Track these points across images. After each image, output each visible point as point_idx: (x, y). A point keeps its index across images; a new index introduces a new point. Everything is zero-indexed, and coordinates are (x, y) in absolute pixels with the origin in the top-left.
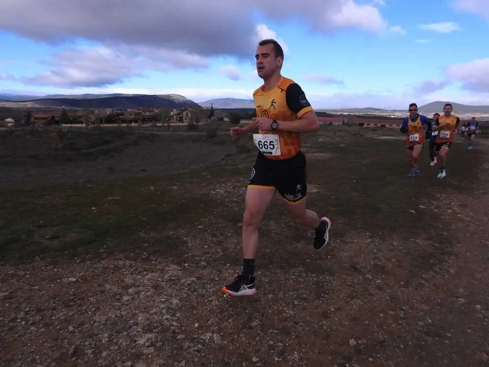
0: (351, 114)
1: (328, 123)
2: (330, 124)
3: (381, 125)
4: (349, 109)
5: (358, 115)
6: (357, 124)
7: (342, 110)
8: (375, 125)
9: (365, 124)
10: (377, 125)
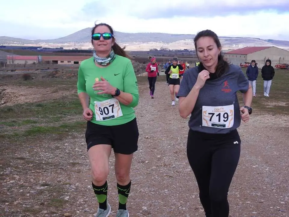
6: (51, 61)
8: (69, 62)
9: (58, 61)
10: (70, 62)
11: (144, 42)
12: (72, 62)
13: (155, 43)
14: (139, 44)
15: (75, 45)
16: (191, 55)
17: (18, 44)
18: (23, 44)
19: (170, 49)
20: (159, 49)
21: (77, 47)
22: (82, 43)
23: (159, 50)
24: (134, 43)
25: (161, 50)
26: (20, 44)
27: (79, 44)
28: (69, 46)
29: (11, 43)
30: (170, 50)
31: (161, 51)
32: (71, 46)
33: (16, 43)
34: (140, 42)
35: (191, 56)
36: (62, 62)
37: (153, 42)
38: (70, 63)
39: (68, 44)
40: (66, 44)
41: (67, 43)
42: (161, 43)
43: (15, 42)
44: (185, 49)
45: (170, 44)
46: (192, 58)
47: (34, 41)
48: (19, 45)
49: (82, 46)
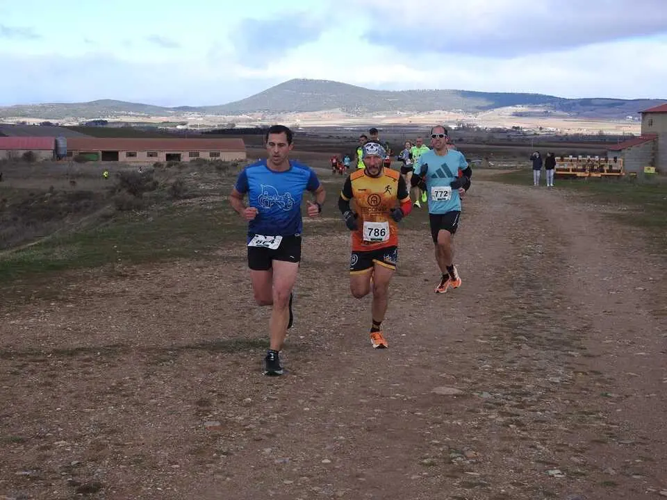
0: (53, 121)
1: (21, 153)
2: (29, 157)
3: (169, 157)
4: (43, 107)
5: (76, 124)
6: (97, 154)
7: (19, 110)
8: (151, 156)
9: (119, 153)
10: (156, 155)
11: (420, 111)
12: (162, 157)
13: (447, 112)
14: (408, 116)
15: (263, 119)
16: (528, 139)
17: (137, 116)
18: (148, 117)
19: (480, 127)
20: (453, 127)
21: (265, 123)
22: (279, 113)
23: (455, 130)
24: (398, 112)
25: (459, 129)
26: (144, 116)
27: (273, 116)
28: (250, 121)
29: (122, 115)
30: (478, 129)
31: (459, 132)
32: (255, 121)
33: (133, 115)
34: (412, 111)
35: (527, 142)
36: (131, 155)
37: (442, 112)
38: (155, 159)
39: (248, 117)
40: (244, 116)
41: (246, 113)
42: (459, 112)
43: (132, 113)
44: (514, 127)
45: (481, 115)
46: (530, 145)
47: (175, 109)
48: (140, 120)
49: (280, 120)
